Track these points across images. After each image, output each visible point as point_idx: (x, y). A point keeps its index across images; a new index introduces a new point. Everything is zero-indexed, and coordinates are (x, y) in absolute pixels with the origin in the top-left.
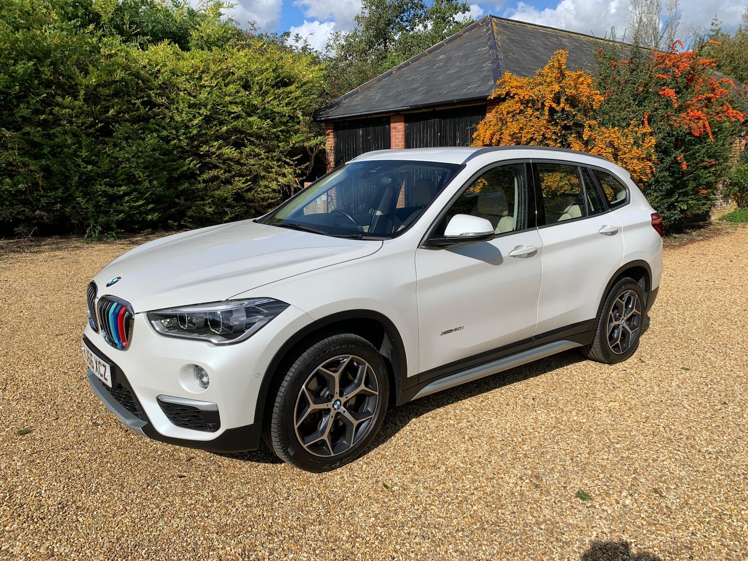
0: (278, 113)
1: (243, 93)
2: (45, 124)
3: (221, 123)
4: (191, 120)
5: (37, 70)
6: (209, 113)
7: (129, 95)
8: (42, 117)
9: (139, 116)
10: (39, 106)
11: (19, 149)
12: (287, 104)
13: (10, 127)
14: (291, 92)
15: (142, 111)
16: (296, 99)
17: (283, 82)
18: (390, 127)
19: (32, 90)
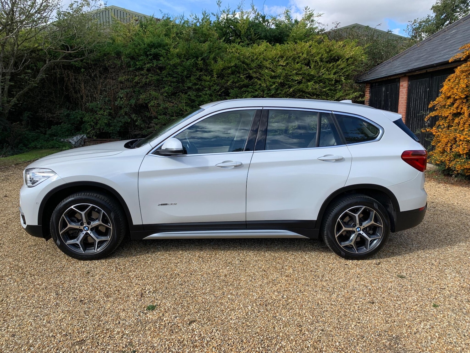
0: (328, 79)
1: (306, 68)
2: (198, 90)
3: (290, 87)
4: (271, 86)
5: (196, 63)
6: (282, 81)
7: (239, 73)
8: (197, 87)
9: (244, 85)
10: (195, 81)
11: (185, 103)
12: (335, 74)
13: (184, 92)
14: (339, 65)
15: (246, 81)
16: (342, 69)
17: (334, 59)
18: (400, 85)
19: (193, 73)
